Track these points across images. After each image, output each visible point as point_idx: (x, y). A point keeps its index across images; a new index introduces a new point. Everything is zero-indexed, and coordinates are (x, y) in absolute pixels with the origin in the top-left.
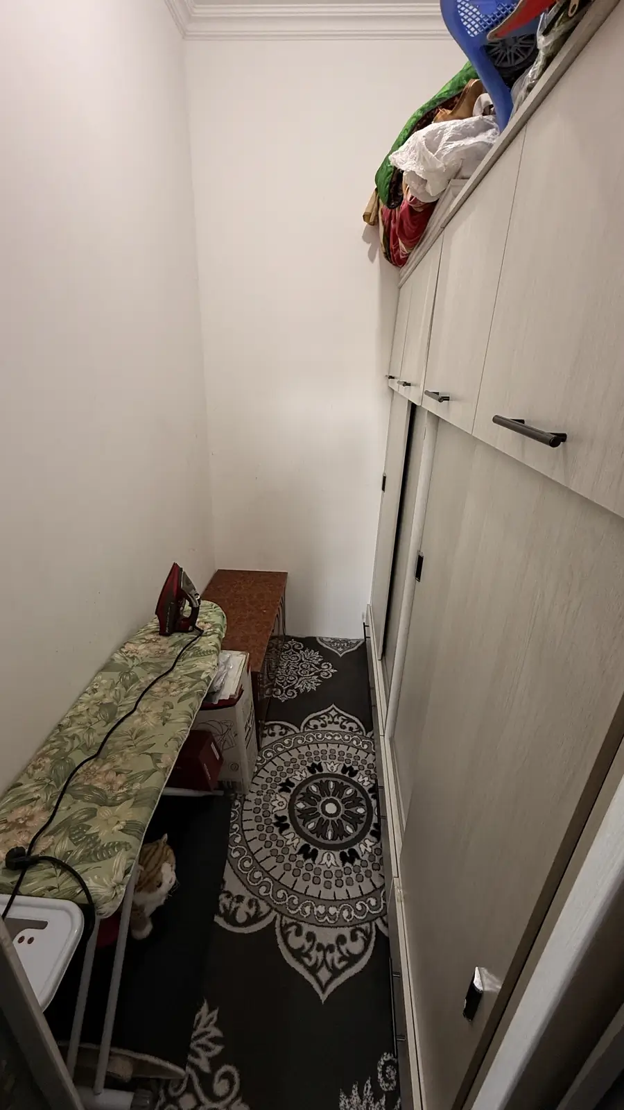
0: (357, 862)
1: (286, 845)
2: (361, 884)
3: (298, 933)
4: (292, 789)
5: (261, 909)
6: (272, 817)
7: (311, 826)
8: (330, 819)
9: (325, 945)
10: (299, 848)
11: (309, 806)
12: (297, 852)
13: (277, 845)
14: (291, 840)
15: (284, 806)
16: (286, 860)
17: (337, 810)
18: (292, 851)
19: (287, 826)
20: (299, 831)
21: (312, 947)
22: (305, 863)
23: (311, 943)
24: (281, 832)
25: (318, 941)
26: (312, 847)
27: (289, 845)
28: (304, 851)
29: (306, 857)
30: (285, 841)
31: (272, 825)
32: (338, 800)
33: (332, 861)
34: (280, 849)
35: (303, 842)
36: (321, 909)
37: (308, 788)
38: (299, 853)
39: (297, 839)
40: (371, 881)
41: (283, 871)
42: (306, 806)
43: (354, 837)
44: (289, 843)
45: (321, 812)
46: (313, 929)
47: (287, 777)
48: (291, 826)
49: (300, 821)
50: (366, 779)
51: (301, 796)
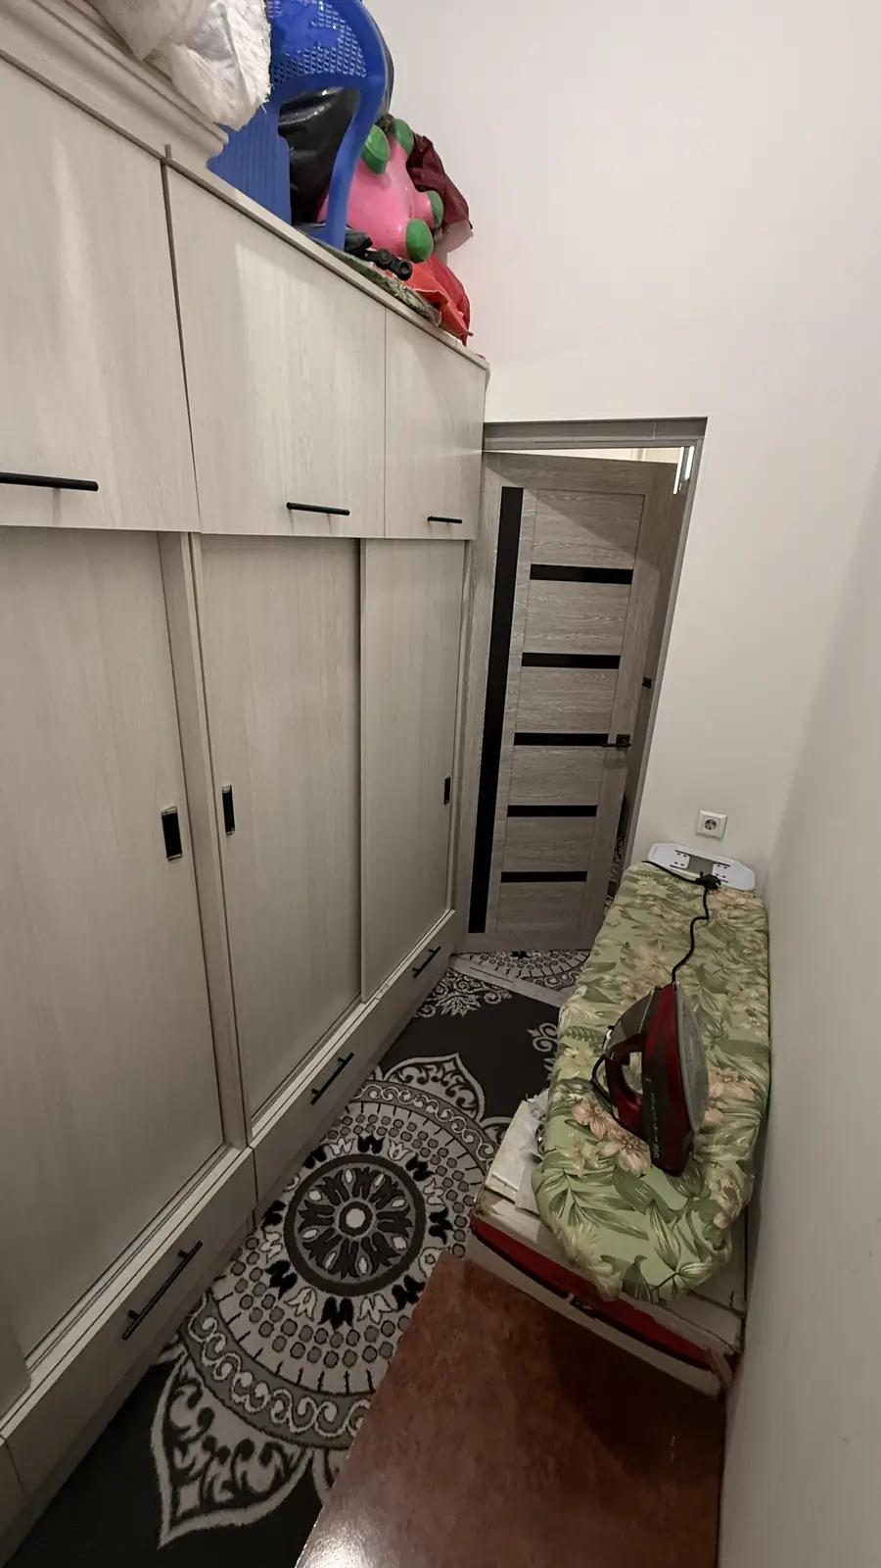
0: (365, 1135)
1: (445, 1190)
2: (375, 1113)
3: (461, 1101)
4: (400, 1282)
5: (495, 1133)
6: (451, 1242)
7: (398, 1203)
8: (366, 1202)
9: (439, 1083)
10: (430, 1179)
11: (387, 1236)
12: (433, 1176)
13: (457, 1195)
14: (436, 1195)
15: (426, 1253)
16: (451, 1172)
17: (358, 1229)
18: (439, 1180)
19: (434, 1217)
20: (419, 1201)
21: (452, 1086)
22: (429, 1159)
23: (453, 1089)
24: (446, 1212)
25: (445, 1088)
26: (411, 1174)
27: (440, 1188)
28: (423, 1173)
29: (424, 1165)
30: (444, 1197)
31: (455, 1228)
32: (374, 1212)
33: (393, 1149)
34: (455, 1188)
35: (420, 1185)
36: (430, 1109)
37: (373, 1272)
38: (431, 1173)
39: (426, 1191)
40: (362, 1111)
41: (458, 1161)
42: (392, 1239)
43: (350, 1164)
44: (439, 1192)
45: (374, 1218)
46: (447, 1099)
47: (401, 1313)
48: (428, 1214)
49: (411, 1216)
50: (266, 1247)
51: (391, 1260)
